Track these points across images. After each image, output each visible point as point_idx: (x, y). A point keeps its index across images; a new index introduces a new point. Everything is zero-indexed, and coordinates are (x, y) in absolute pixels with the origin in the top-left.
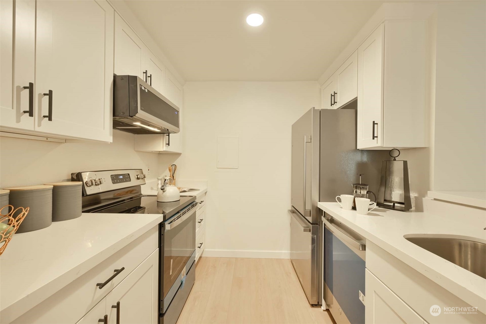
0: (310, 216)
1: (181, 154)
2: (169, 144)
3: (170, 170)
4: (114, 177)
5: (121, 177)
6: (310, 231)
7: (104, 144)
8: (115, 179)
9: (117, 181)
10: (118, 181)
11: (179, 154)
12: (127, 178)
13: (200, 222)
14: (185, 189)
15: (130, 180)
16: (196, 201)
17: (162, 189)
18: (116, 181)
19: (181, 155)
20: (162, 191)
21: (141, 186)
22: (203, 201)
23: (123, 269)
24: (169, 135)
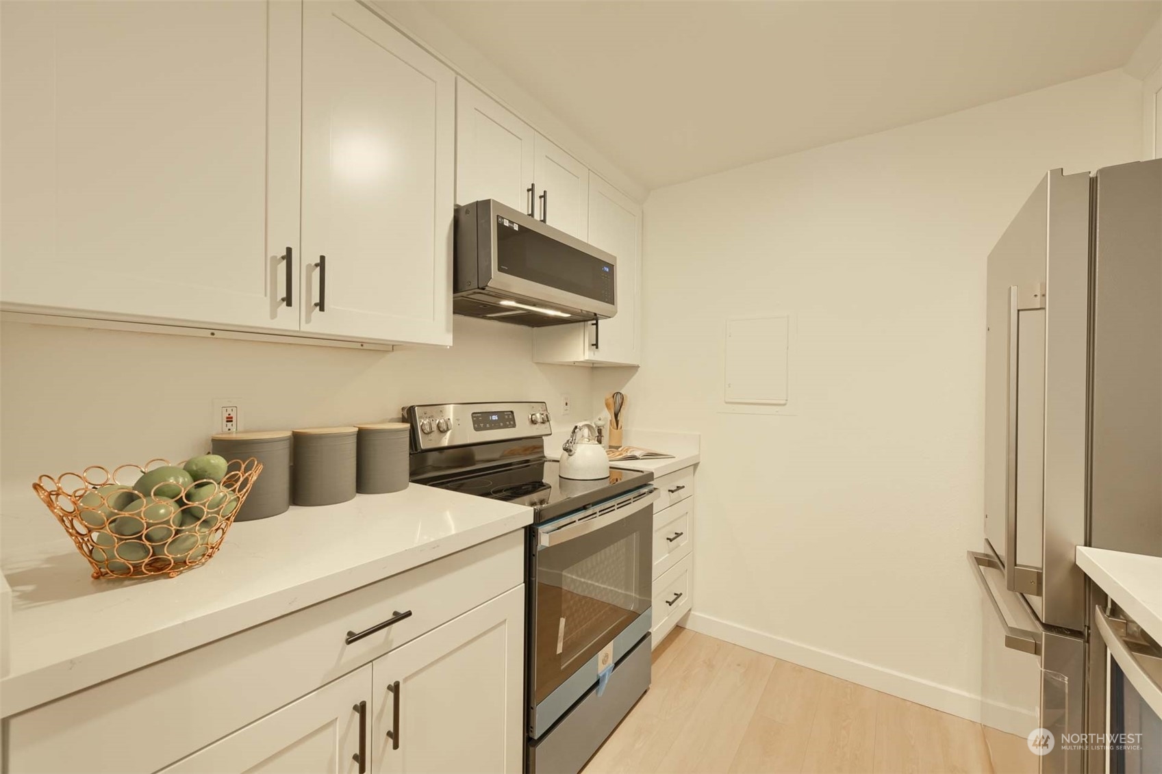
0: (1039, 593)
1: (638, 367)
2: (596, 345)
3: (608, 406)
4: (480, 417)
5: (495, 418)
6: (1037, 651)
7: (435, 350)
8: (481, 420)
9: (485, 426)
10: (488, 426)
11: (633, 369)
12: (507, 419)
13: (671, 540)
14: (637, 454)
15: (514, 426)
16: (652, 485)
17: (566, 450)
18: (482, 425)
19: (639, 369)
20: (566, 454)
21: (543, 437)
22: (683, 487)
23: (409, 614)
24: (597, 324)
